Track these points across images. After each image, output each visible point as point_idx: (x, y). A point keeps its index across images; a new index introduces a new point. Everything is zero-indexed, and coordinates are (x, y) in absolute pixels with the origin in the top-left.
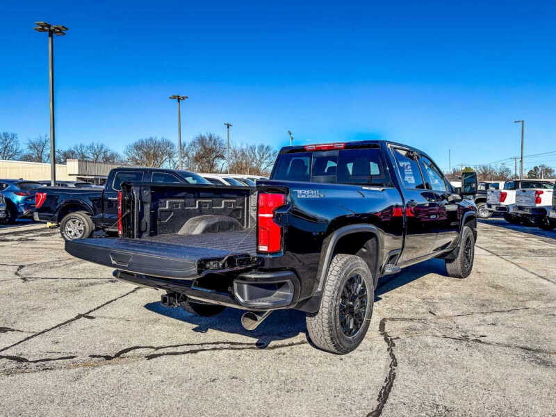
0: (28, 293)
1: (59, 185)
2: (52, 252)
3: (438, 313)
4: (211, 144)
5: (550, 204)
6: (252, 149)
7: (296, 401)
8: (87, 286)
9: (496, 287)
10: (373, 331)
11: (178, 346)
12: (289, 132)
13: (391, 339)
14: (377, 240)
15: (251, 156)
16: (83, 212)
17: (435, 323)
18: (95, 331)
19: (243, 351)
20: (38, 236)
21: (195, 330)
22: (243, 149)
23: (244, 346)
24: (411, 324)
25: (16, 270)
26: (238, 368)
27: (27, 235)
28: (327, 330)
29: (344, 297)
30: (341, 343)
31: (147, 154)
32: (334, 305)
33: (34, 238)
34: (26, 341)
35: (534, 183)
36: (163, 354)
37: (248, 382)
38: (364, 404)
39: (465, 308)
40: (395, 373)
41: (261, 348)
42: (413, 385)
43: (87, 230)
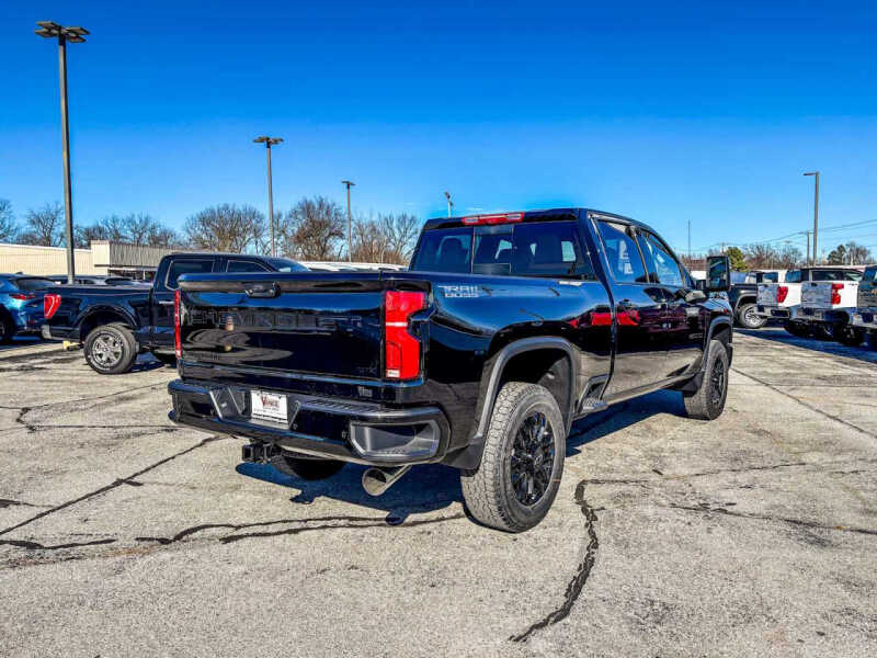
0: (37, 449)
1: (80, 281)
2: (73, 387)
3: (666, 472)
4: (322, 215)
5: (854, 305)
6: (388, 221)
7: (444, 599)
8: (129, 437)
9: (759, 433)
10: (565, 497)
11: (269, 523)
12: (447, 194)
13: (592, 511)
14: (569, 361)
15: (386, 233)
16: (119, 325)
17: (661, 486)
18: (143, 504)
19: (368, 530)
20: (49, 362)
21: (295, 500)
22: (373, 223)
23: (370, 523)
24: (624, 488)
25: (18, 415)
26: (359, 553)
27: (32, 362)
28: (492, 495)
29: (517, 446)
30: (513, 515)
31: (220, 232)
32: (502, 459)
33: (44, 366)
34: (39, 520)
35: (833, 273)
36: (247, 535)
37: (373, 573)
38: (545, 600)
39: (708, 464)
40: (593, 559)
41: (395, 525)
42: (620, 574)
43: (127, 353)
